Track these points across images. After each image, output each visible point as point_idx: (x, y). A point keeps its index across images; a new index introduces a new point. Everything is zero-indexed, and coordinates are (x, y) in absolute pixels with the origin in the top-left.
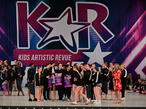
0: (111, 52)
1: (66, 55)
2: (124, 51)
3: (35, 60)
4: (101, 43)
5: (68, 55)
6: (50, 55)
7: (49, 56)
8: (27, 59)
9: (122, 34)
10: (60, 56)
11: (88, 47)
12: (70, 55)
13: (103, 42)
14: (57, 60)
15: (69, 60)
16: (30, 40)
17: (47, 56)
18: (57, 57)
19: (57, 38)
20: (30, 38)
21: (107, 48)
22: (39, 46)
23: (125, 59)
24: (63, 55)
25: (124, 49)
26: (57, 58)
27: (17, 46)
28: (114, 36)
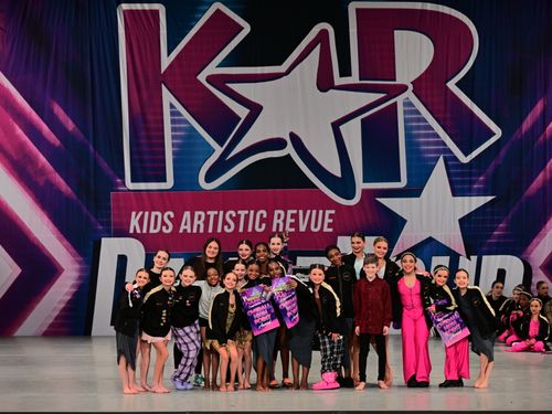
0: (490, 198)
1: (314, 212)
2: (538, 190)
3: (195, 231)
4: (451, 163)
5: (321, 212)
6: (252, 212)
7: (247, 217)
8: (164, 228)
9: (533, 127)
10: (293, 216)
12: (328, 212)
13: (456, 159)
14: (281, 230)
15: (326, 229)
16: (174, 153)
17: (238, 216)
18: (279, 218)
19: (278, 144)
20: (173, 145)
21: (471, 183)
23: (545, 223)
24: (301, 212)
25: (540, 186)
26: (278, 225)
27: (123, 177)
28: (498, 132)
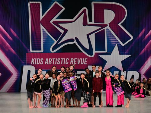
0: (130, 55)
1: (82, 59)
2: (143, 53)
3: (49, 64)
4: (119, 46)
5: (84, 59)
6: (65, 59)
7: (63, 60)
8: (41, 63)
9: (142, 36)
10: (76, 60)
11: (105, 50)
12: (85, 59)
13: (121, 45)
15: (85, 64)
16: (43, 42)
17: (61, 60)
18: (72, 60)
19: (72, 40)
20: (43, 40)
21: (125, 51)
22: (53, 49)
23: (145, 62)
24: (78, 59)
25: (143, 52)
26: (72, 62)
27: (29, 49)
28: (132, 38)
